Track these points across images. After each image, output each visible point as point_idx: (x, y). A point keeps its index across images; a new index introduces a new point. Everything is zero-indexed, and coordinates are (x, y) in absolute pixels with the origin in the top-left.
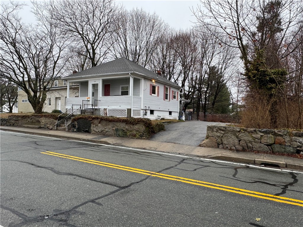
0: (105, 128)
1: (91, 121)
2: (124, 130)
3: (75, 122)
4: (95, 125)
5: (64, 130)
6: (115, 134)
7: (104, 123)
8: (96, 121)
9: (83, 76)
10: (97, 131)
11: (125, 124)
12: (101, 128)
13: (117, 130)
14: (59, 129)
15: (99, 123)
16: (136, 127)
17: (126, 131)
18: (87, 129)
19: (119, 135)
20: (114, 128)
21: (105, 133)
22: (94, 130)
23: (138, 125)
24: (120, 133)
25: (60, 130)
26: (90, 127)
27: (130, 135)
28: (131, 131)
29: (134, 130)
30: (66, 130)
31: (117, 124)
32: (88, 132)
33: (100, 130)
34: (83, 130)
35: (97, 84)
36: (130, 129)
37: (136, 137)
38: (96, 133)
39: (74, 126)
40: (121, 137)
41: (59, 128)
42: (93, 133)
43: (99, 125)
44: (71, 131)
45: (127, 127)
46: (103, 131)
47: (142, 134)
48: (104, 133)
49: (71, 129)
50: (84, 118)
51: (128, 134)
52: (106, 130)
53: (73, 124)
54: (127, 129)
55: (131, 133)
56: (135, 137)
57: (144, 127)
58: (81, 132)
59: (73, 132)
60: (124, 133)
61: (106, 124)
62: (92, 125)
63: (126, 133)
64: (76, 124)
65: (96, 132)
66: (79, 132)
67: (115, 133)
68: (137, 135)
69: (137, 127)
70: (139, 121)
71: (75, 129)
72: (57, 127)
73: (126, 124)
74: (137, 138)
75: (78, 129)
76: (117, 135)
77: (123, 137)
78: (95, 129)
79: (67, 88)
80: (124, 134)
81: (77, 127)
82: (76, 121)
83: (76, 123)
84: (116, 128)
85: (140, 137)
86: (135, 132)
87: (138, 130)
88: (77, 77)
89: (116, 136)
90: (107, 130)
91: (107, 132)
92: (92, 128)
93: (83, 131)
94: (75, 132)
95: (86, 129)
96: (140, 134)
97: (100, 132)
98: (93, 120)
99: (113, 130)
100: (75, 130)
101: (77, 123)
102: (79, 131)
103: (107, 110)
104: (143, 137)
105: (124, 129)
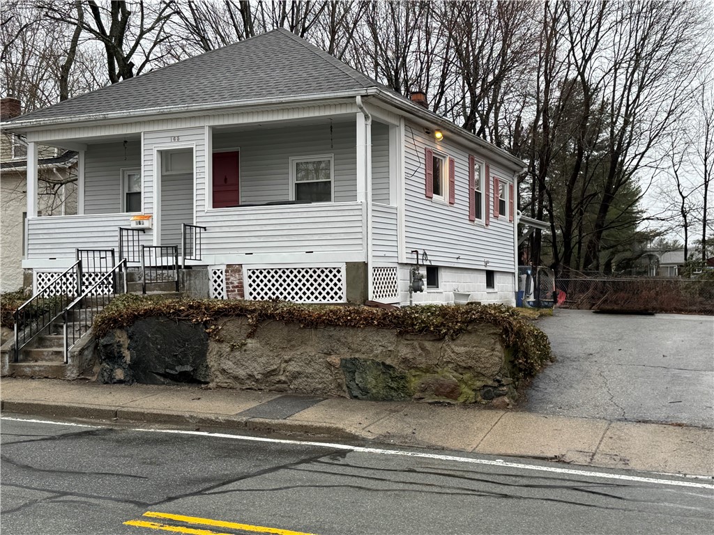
0: (286, 358)
1: (206, 324)
2: (389, 367)
3: (118, 332)
4: (226, 348)
5: (57, 374)
6: (339, 386)
7: (278, 333)
8: (230, 328)
9: (111, 114)
10: (242, 373)
11: (393, 339)
12: (263, 360)
13: (351, 367)
14: (27, 370)
15: (250, 336)
16: (458, 349)
17: (400, 369)
18: (188, 368)
19: (365, 391)
20: (335, 359)
21: (285, 382)
22: (223, 371)
23: (464, 338)
24: (370, 379)
25: (32, 378)
26: (202, 354)
27: (423, 390)
28: (427, 371)
29: (448, 362)
30: (69, 373)
31: (350, 340)
32: (192, 379)
33: (257, 369)
34: (162, 371)
35: (188, 153)
36: (422, 361)
37: (461, 400)
38: (238, 386)
39: (112, 356)
40: (375, 399)
41: (28, 367)
42: (219, 387)
43: (251, 343)
44: (94, 379)
45: (405, 351)
46: (273, 372)
47: (490, 383)
48: (279, 382)
49: (97, 369)
50: (167, 315)
51: (415, 383)
52: (290, 368)
53: (105, 346)
54: (405, 360)
55: (428, 378)
56: (456, 399)
57: (498, 347)
58: (154, 382)
59: (109, 381)
60: (393, 379)
61: (289, 341)
62: (213, 346)
63: (403, 378)
64: (120, 346)
65: (236, 378)
66: (138, 381)
67: (343, 379)
68: (464, 389)
69: (462, 350)
70: (471, 321)
71: (120, 366)
72: (16, 361)
73: (400, 334)
74: (465, 405)
75: (134, 365)
76: (355, 393)
77: (385, 399)
78: (228, 365)
79: (24, 174)
80: (394, 385)
81: (128, 359)
82: (121, 327)
83: (121, 337)
84: (348, 356)
85: (479, 398)
86: (450, 376)
87: (471, 363)
88: (83, 117)
89: (347, 396)
90: (298, 369)
91: (295, 378)
92: (211, 360)
93: (165, 375)
94: (120, 382)
95: (179, 369)
96: (479, 384)
97: (259, 377)
98: (216, 319)
99: (330, 365)
100: (119, 374)
101: (130, 337)
102: (140, 375)
103: (245, 273)
104: (499, 395)
105: (388, 362)
